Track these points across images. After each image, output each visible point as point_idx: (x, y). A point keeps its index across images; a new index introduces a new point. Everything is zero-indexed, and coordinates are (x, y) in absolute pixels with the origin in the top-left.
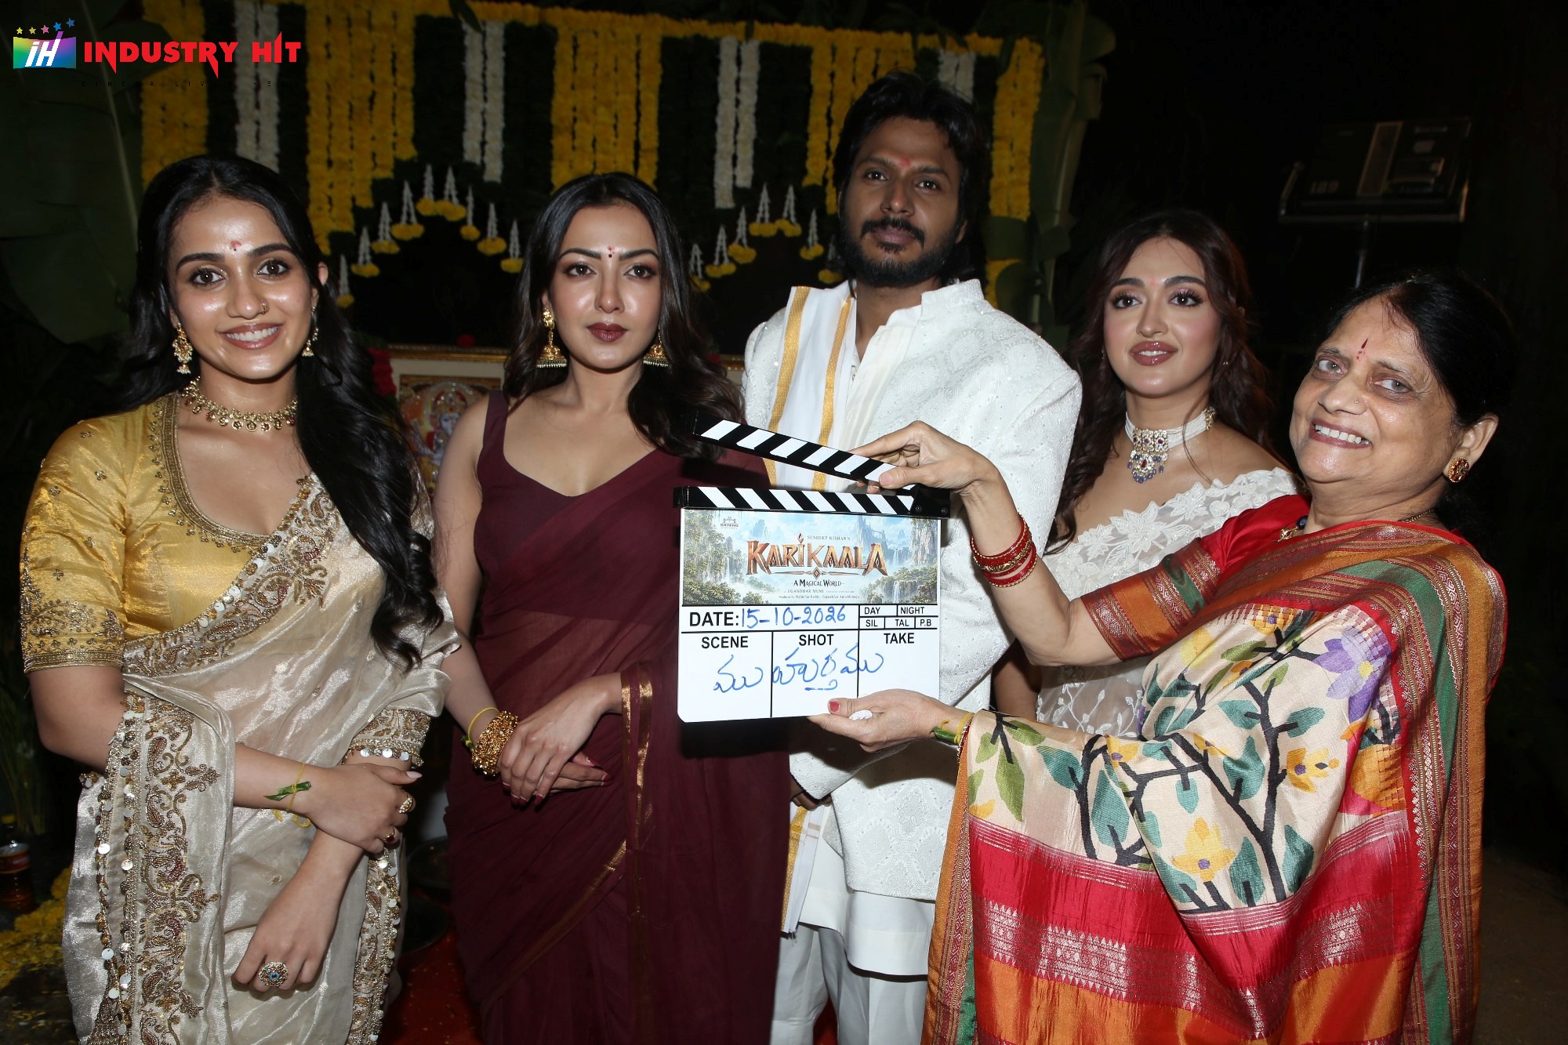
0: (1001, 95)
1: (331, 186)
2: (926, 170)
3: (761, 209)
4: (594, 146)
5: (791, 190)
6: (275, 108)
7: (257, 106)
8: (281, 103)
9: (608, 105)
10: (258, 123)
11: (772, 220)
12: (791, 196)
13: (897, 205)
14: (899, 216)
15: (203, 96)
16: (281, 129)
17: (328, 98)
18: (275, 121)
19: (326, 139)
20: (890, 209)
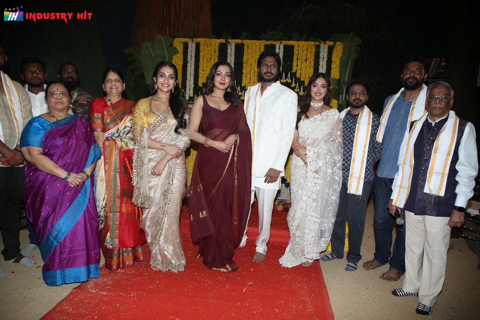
0: (333, 53)
1: (203, 74)
2: (273, 64)
3: (283, 77)
4: (251, 65)
5: (289, 73)
6: (194, 61)
7: (191, 60)
8: (195, 60)
9: (254, 58)
10: (191, 63)
11: (285, 79)
12: (289, 74)
13: (269, 70)
14: (269, 71)
15: (182, 59)
16: (195, 64)
17: (203, 58)
18: (194, 63)
19: (202, 66)
20: (268, 70)
